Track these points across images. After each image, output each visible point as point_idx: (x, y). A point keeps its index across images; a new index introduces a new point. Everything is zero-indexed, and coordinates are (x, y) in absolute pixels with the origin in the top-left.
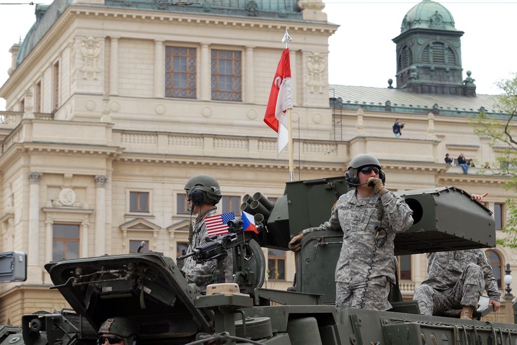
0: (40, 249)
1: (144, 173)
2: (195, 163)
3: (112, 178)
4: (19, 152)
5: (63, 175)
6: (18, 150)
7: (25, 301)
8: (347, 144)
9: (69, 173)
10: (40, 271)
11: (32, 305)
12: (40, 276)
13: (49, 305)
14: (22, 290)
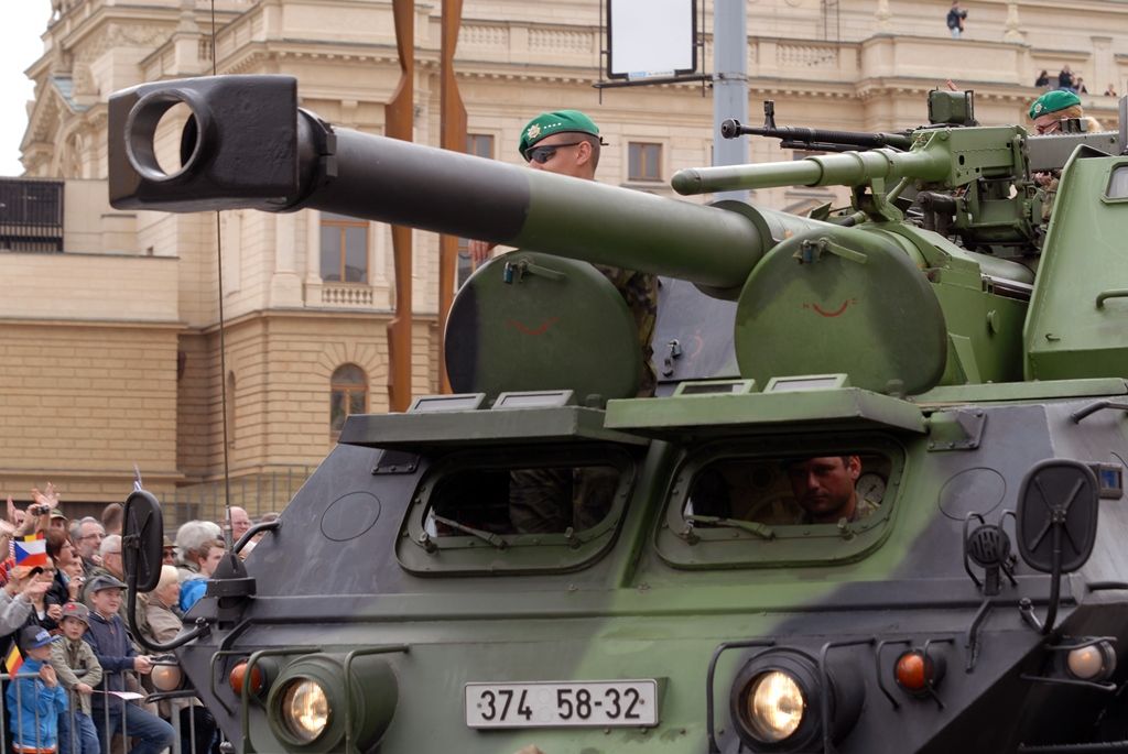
0: (297, 241)
1: (485, 99)
2: (580, 81)
3: (430, 108)
4: (259, 58)
5: (339, 102)
6: (256, 54)
7: (271, 338)
8: (857, 48)
9: (350, 99)
10: (298, 282)
11: (283, 346)
12: (299, 291)
13: (316, 347)
14: (265, 317)
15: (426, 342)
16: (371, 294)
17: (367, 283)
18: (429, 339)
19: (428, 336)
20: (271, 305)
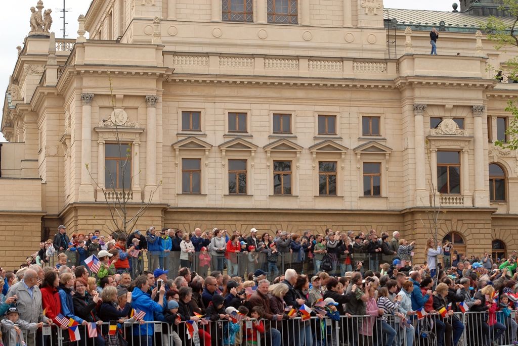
0: (92, 168)
1: (196, 93)
2: (246, 82)
3: (163, 99)
4: (72, 74)
5: (114, 96)
6: (70, 72)
7: (79, 218)
8: (396, 62)
9: (120, 94)
10: (92, 189)
11: (84, 222)
12: (92, 194)
13: (101, 222)
14: (75, 207)
15: (160, 218)
16: (132, 194)
17: (130, 189)
18: (162, 217)
19: (161, 215)
20: (78, 201)
